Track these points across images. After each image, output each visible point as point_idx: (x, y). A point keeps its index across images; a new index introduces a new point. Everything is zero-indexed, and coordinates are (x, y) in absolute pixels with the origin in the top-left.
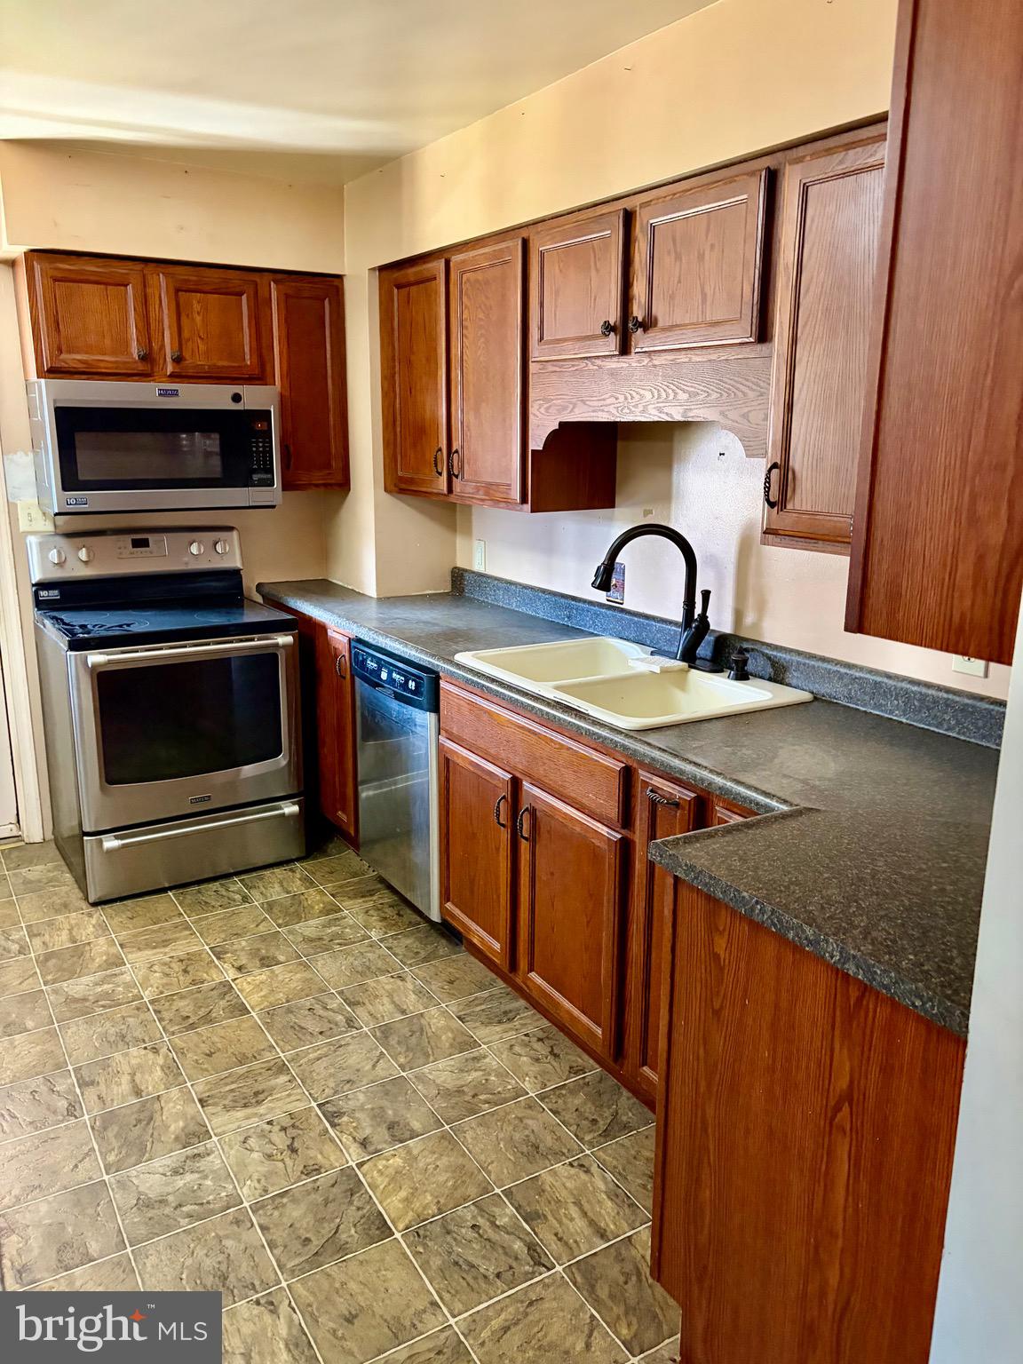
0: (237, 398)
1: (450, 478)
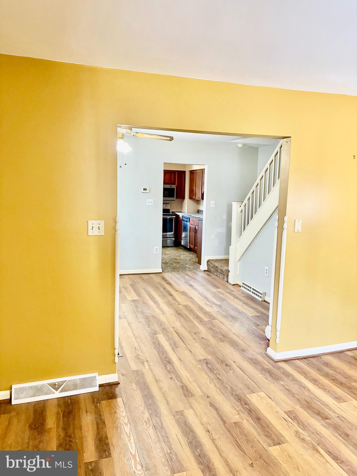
0: (171, 186)
1: (195, 196)
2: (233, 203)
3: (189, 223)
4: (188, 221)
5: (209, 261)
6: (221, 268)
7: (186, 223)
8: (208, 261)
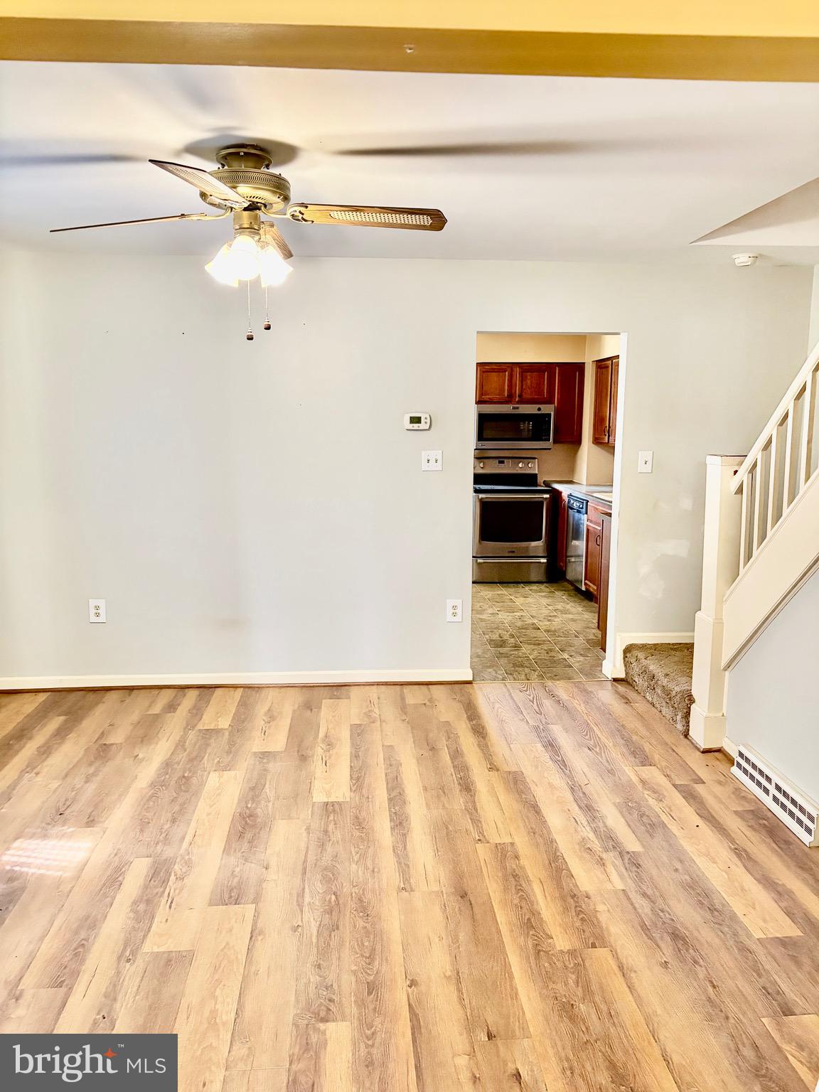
0: (539, 410)
1: (609, 436)
2: (709, 459)
3: (586, 515)
4: (584, 510)
5: (630, 652)
6: (665, 681)
7: (577, 514)
8: (628, 650)
